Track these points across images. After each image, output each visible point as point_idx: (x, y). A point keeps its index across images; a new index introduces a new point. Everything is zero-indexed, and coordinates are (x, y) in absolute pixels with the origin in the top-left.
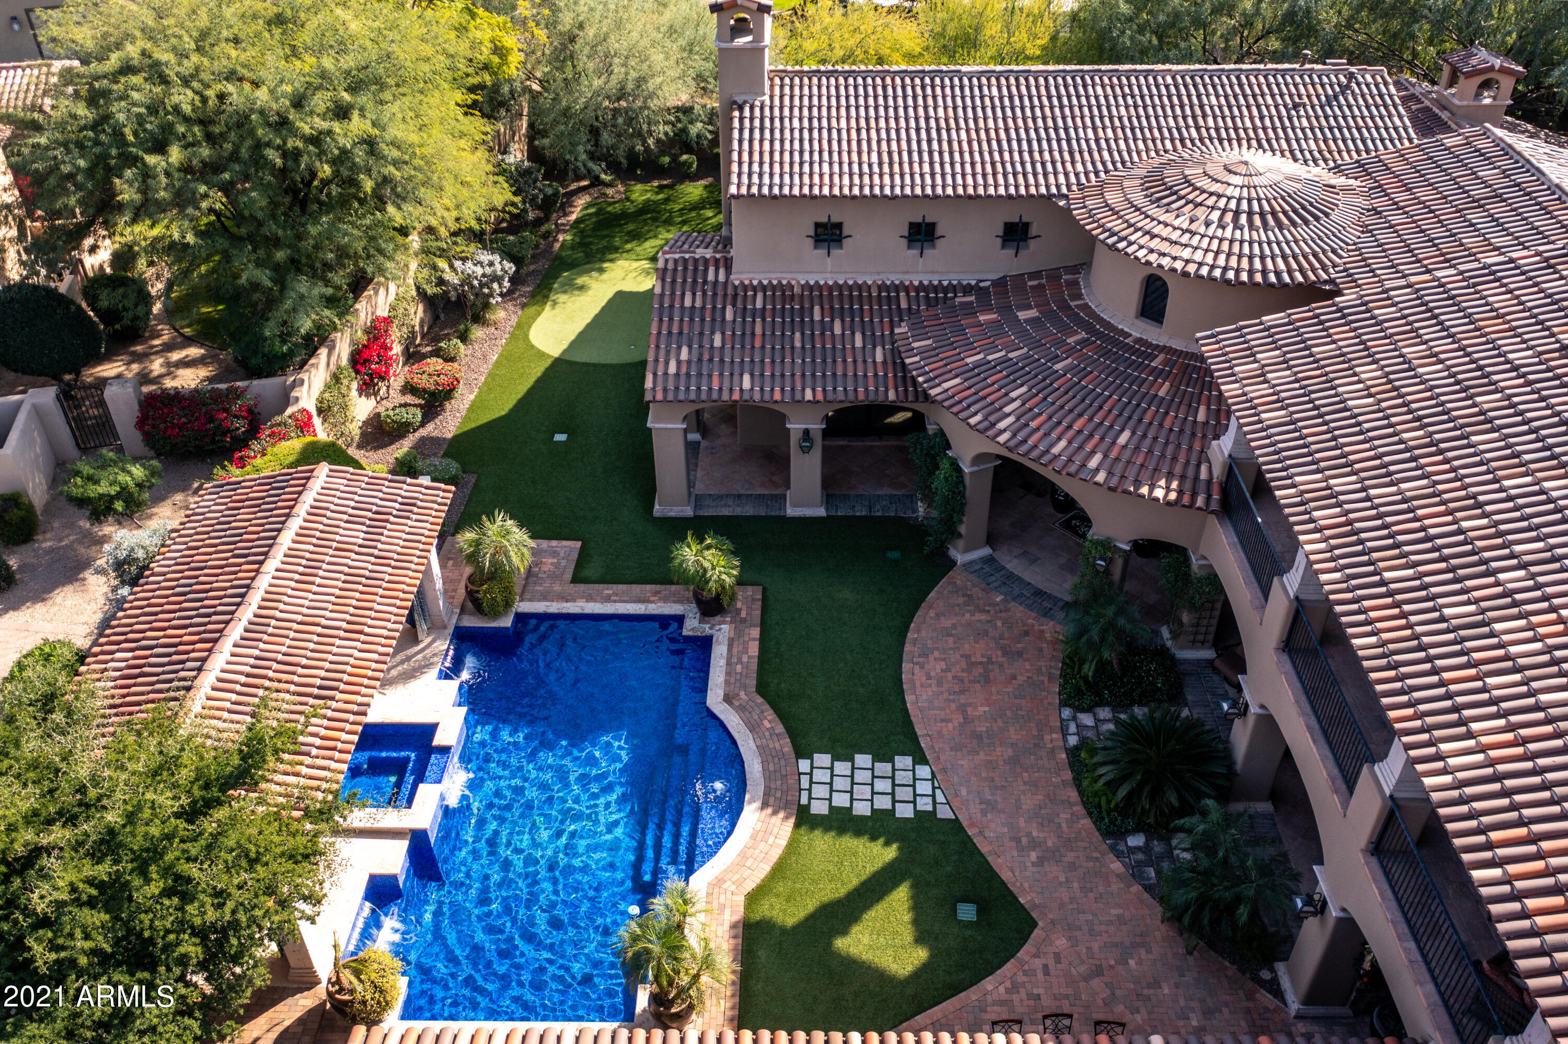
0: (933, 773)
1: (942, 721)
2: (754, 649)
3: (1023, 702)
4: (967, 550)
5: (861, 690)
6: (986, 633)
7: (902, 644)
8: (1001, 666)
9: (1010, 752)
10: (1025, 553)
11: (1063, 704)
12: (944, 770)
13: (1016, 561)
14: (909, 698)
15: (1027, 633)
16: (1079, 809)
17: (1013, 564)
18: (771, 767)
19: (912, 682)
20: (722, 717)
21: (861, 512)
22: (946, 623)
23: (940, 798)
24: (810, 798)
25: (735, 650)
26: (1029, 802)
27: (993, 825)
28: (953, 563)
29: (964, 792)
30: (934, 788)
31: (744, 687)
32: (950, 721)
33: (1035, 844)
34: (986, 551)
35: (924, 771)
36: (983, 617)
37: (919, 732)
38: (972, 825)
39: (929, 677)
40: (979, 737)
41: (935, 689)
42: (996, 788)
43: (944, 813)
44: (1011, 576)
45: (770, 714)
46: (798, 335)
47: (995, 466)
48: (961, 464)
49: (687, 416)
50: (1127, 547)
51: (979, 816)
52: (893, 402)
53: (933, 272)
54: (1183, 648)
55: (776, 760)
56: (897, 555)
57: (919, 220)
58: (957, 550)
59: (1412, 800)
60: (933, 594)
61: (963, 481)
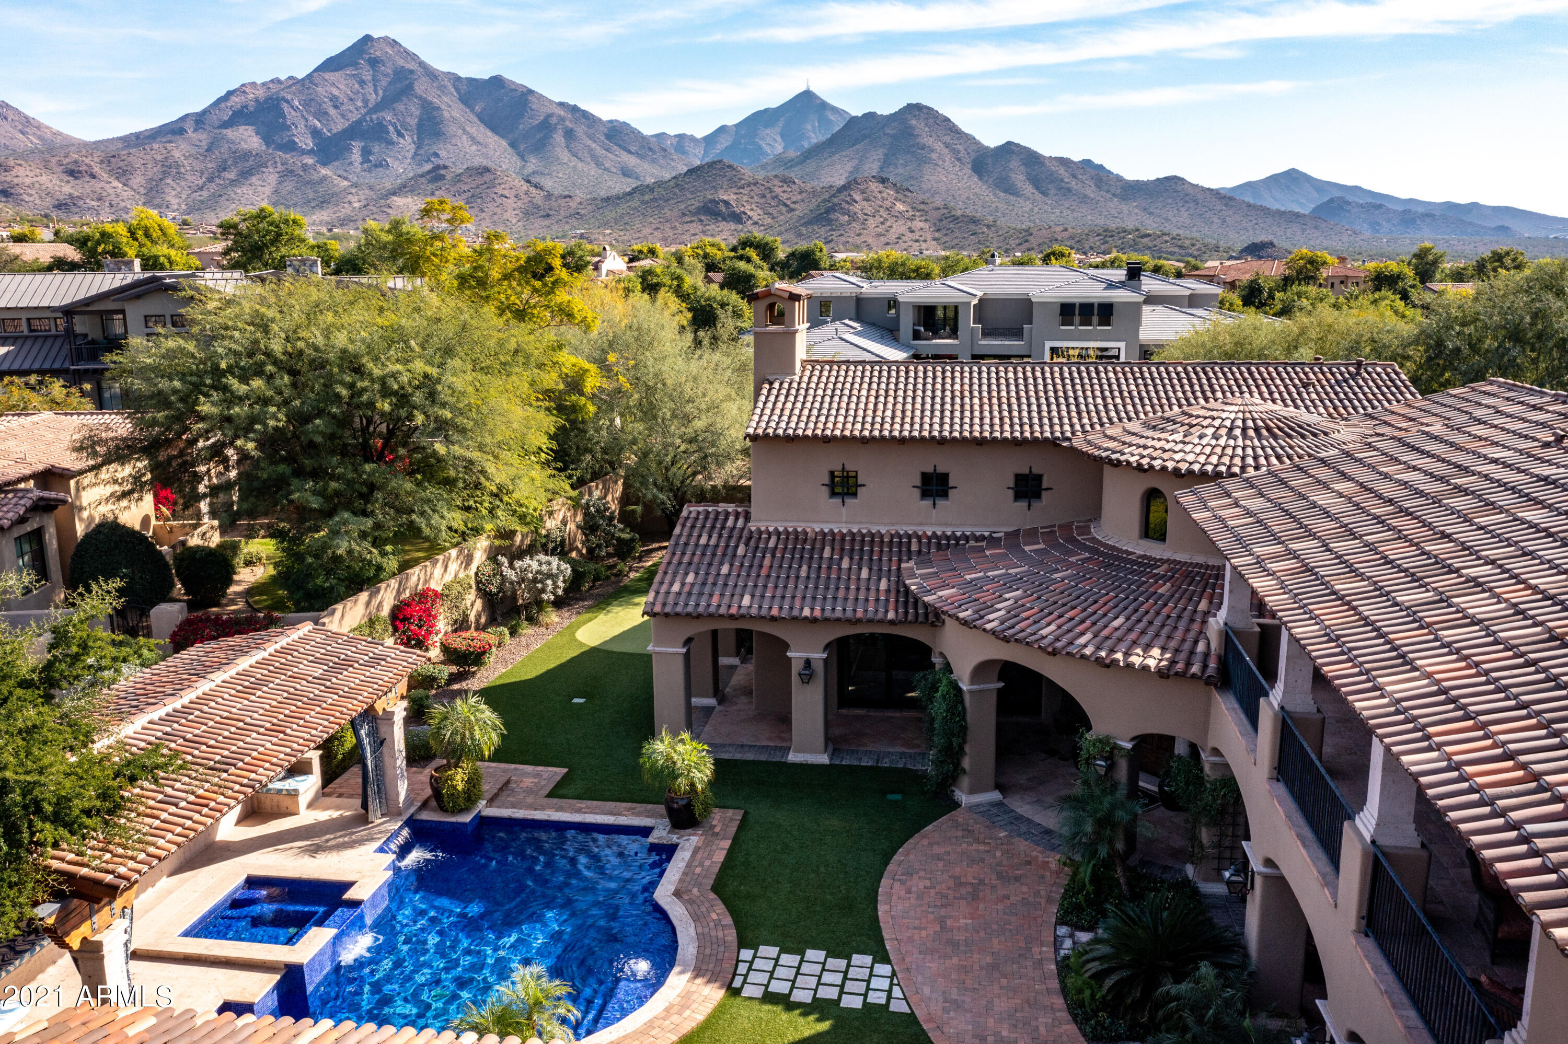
0: (893, 971)
1: (915, 928)
2: (720, 857)
3: (1013, 919)
4: (973, 791)
5: (829, 897)
6: (983, 860)
7: (886, 864)
8: (993, 887)
9: (989, 959)
10: (1038, 801)
11: (1061, 922)
12: (908, 970)
13: (1027, 807)
14: (882, 909)
15: (1029, 863)
16: (1064, 1015)
17: (1022, 807)
18: (708, 951)
19: (889, 895)
20: (666, 907)
21: (867, 762)
22: (937, 850)
23: (897, 992)
24: (744, 982)
25: (699, 856)
26: (1002, 1005)
27: (955, 1022)
28: (957, 805)
29: (927, 990)
30: (891, 984)
31: (699, 885)
32: (925, 929)
34: (996, 796)
35: (883, 969)
36: (982, 848)
37: (886, 934)
38: (930, 1020)
39: (909, 891)
40: (954, 944)
41: (913, 901)
42: (966, 989)
43: (899, 1006)
44: (1020, 818)
45: (720, 908)
46: (805, 568)
47: (999, 690)
48: (961, 685)
49: (688, 641)
50: (1129, 746)
51: (940, 1013)
52: (892, 623)
53: (946, 524)
54: (1206, 880)
55: (715, 946)
56: (898, 797)
57: (931, 470)
58: (961, 790)
59: (1402, 848)
60: (930, 827)
61: (962, 702)
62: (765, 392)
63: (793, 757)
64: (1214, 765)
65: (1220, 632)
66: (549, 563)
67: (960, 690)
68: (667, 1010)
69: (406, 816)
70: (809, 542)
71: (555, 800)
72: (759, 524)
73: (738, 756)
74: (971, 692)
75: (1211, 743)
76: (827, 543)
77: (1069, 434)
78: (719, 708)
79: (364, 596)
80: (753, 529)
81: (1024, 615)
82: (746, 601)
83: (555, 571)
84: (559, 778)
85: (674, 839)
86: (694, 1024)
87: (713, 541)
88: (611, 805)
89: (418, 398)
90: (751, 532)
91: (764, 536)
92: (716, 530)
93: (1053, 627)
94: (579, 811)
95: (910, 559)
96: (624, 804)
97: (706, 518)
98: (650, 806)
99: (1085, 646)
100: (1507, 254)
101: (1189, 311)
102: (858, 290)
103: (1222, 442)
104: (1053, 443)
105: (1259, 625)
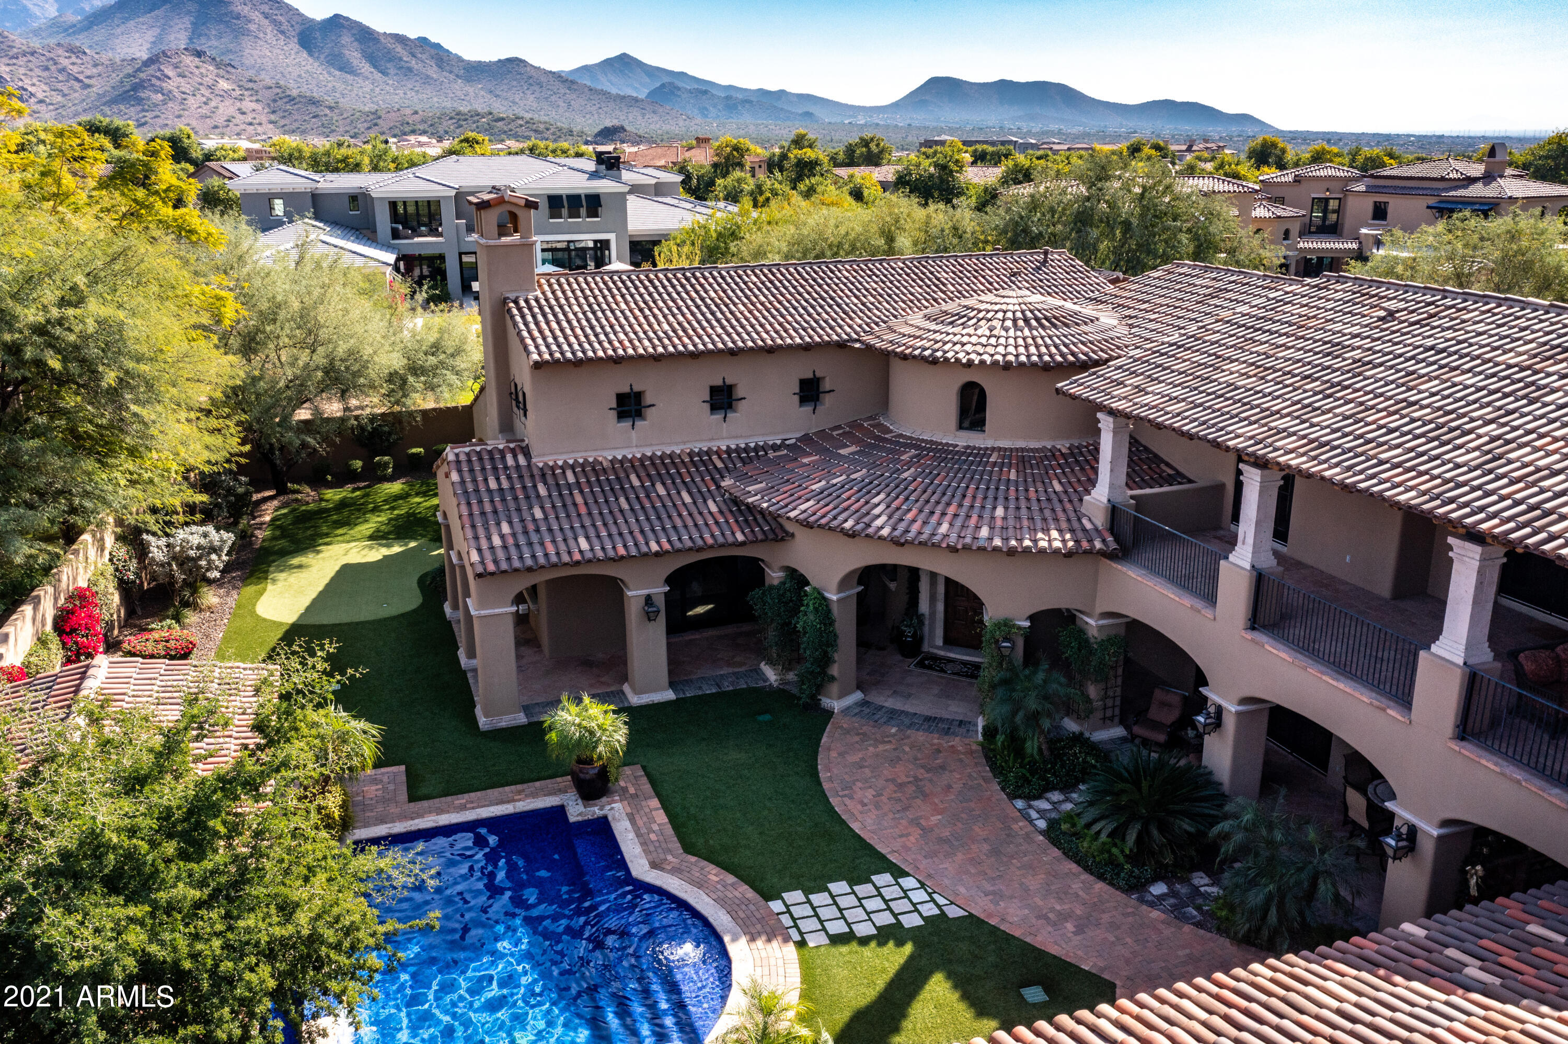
0: (919, 881)
2: (661, 817)
4: (841, 696)
5: (799, 829)
6: (899, 758)
7: (819, 783)
8: (931, 781)
9: (986, 846)
10: (895, 692)
11: (1011, 796)
12: (929, 876)
14: (855, 826)
15: (939, 751)
17: (888, 701)
18: (743, 915)
19: (850, 812)
21: (711, 689)
22: (850, 759)
24: (801, 933)
25: (640, 823)
26: (1033, 883)
27: (1010, 911)
28: (829, 714)
30: (929, 894)
31: (669, 851)
33: (1064, 917)
34: (858, 696)
35: (909, 882)
36: (888, 747)
37: (884, 849)
38: (990, 915)
39: (863, 804)
40: (946, 841)
41: (875, 812)
42: (993, 879)
43: (954, 911)
44: (894, 712)
45: (710, 868)
46: (622, 500)
47: (858, 594)
48: (827, 595)
49: (519, 599)
50: (1027, 624)
51: (992, 907)
53: (736, 437)
56: (767, 717)
57: (720, 383)
58: (831, 698)
59: (1483, 663)
61: (829, 611)
62: (515, 312)
63: (635, 700)
65: (1106, 507)
67: (826, 600)
70: (610, 472)
71: (424, 803)
74: (839, 600)
75: (1100, 609)
76: (629, 470)
80: (541, 465)
82: (584, 544)
84: (404, 778)
87: (505, 484)
91: (557, 471)
92: (501, 471)
93: (946, 525)
94: (463, 808)
95: (722, 477)
96: (507, 789)
97: (481, 459)
98: (538, 784)
99: (991, 539)
102: (314, 185)
104: (841, 345)
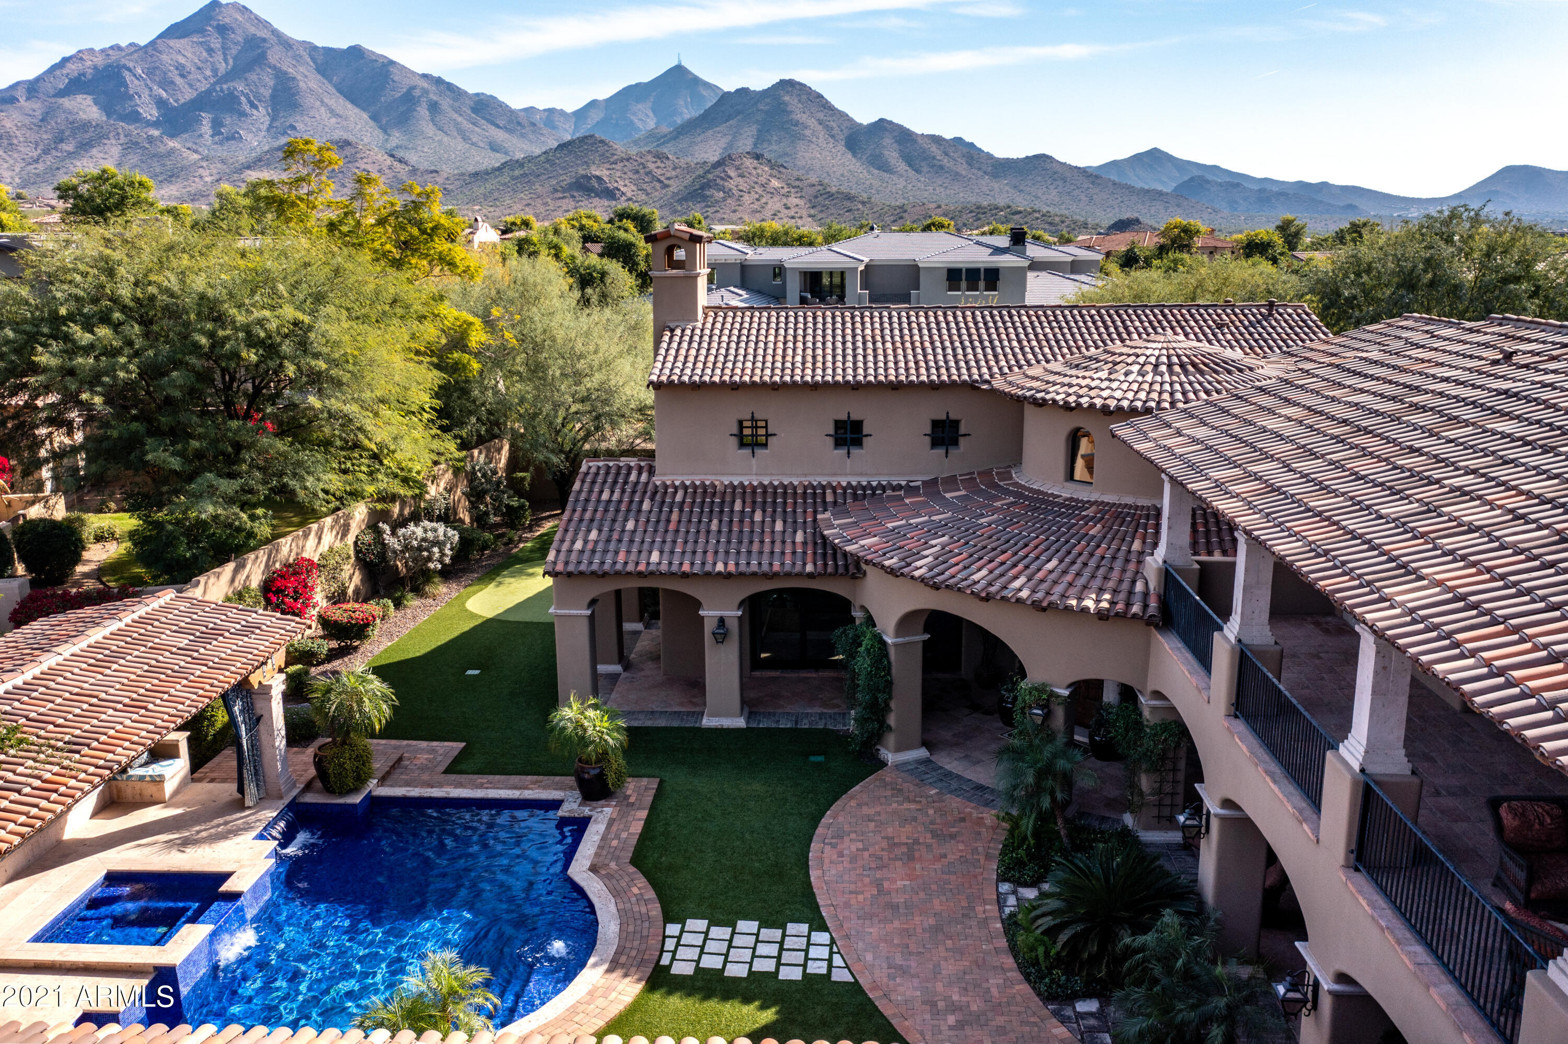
0: (832, 938)
1: (851, 892)
2: (637, 828)
3: (953, 878)
4: (899, 749)
5: (757, 865)
6: (915, 819)
7: (816, 827)
8: (929, 846)
9: (932, 921)
10: (966, 757)
11: (1002, 878)
12: (848, 937)
13: (955, 763)
14: (814, 874)
15: (963, 820)
16: (1016, 975)
17: (950, 763)
18: (631, 928)
19: (821, 860)
20: (582, 884)
21: (785, 724)
22: (866, 810)
23: (837, 961)
24: (673, 959)
25: (614, 828)
26: (949, 968)
27: (901, 989)
28: (883, 764)
29: (869, 957)
30: (831, 953)
31: (617, 859)
32: (862, 893)
33: (953, 1008)
34: (922, 753)
35: (821, 937)
36: (913, 806)
37: (821, 901)
38: (876, 988)
39: (841, 855)
40: (895, 907)
41: (846, 864)
42: (910, 954)
43: (841, 975)
44: (949, 774)
45: (642, 881)
46: (715, 522)
47: (924, 642)
48: (885, 638)
49: (593, 603)
50: (1065, 693)
51: (885, 980)
52: (811, 576)
53: (861, 474)
54: (1148, 828)
55: (639, 922)
56: (820, 759)
57: (845, 417)
58: (887, 749)
59: (1392, 775)
60: (857, 788)
61: (887, 656)
62: (666, 338)
63: (707, 722)
64: (1154, 709)
65: (1160, 570)
66: (435, 530)
67: (884, 643)
68: (591, 993)
69: (286, 801)
70: (718, 495)
71: (453, 777)
72: (664, 478)
73: (649, 723)
74: (896, 645)
75: (1151, 687)
76: (738, 496)
77: (987, 377)
78: (624, 675)
79: (230, 567)
80: (658, 483)
81: (953, 561)
82: (655, 557)
83: (442, 538)
84: (456, 753)
85: (586, 811)
86: (621, 1007)
87: (616, 496)
88: (515, 779)
89: (287, 348)
90: (656, 487)
91: (670, 490)
92: (619, 485)
93: (984, 572)
94: (481, 786)
95: (825, 510)
96: (529, 778)
97: (607, 473)
98: (558, 778)
99: (1020, 590)
100: (1365, 225)
101: (1072, 277)
102: (743, 257)
103: (1149, 378)
104: (971, 386)
105: (1198, 562)
